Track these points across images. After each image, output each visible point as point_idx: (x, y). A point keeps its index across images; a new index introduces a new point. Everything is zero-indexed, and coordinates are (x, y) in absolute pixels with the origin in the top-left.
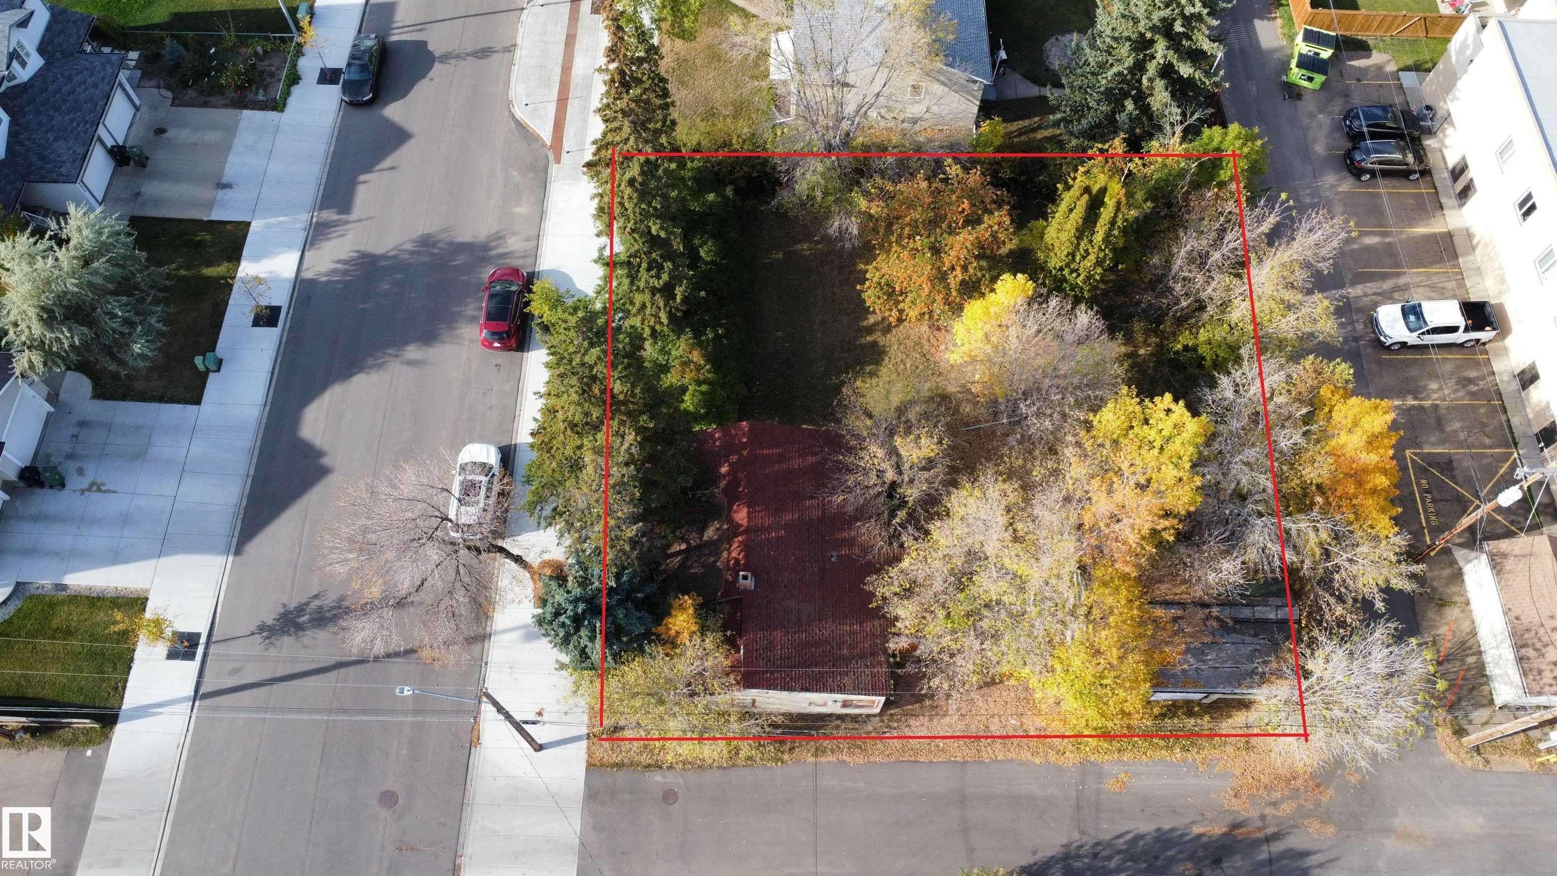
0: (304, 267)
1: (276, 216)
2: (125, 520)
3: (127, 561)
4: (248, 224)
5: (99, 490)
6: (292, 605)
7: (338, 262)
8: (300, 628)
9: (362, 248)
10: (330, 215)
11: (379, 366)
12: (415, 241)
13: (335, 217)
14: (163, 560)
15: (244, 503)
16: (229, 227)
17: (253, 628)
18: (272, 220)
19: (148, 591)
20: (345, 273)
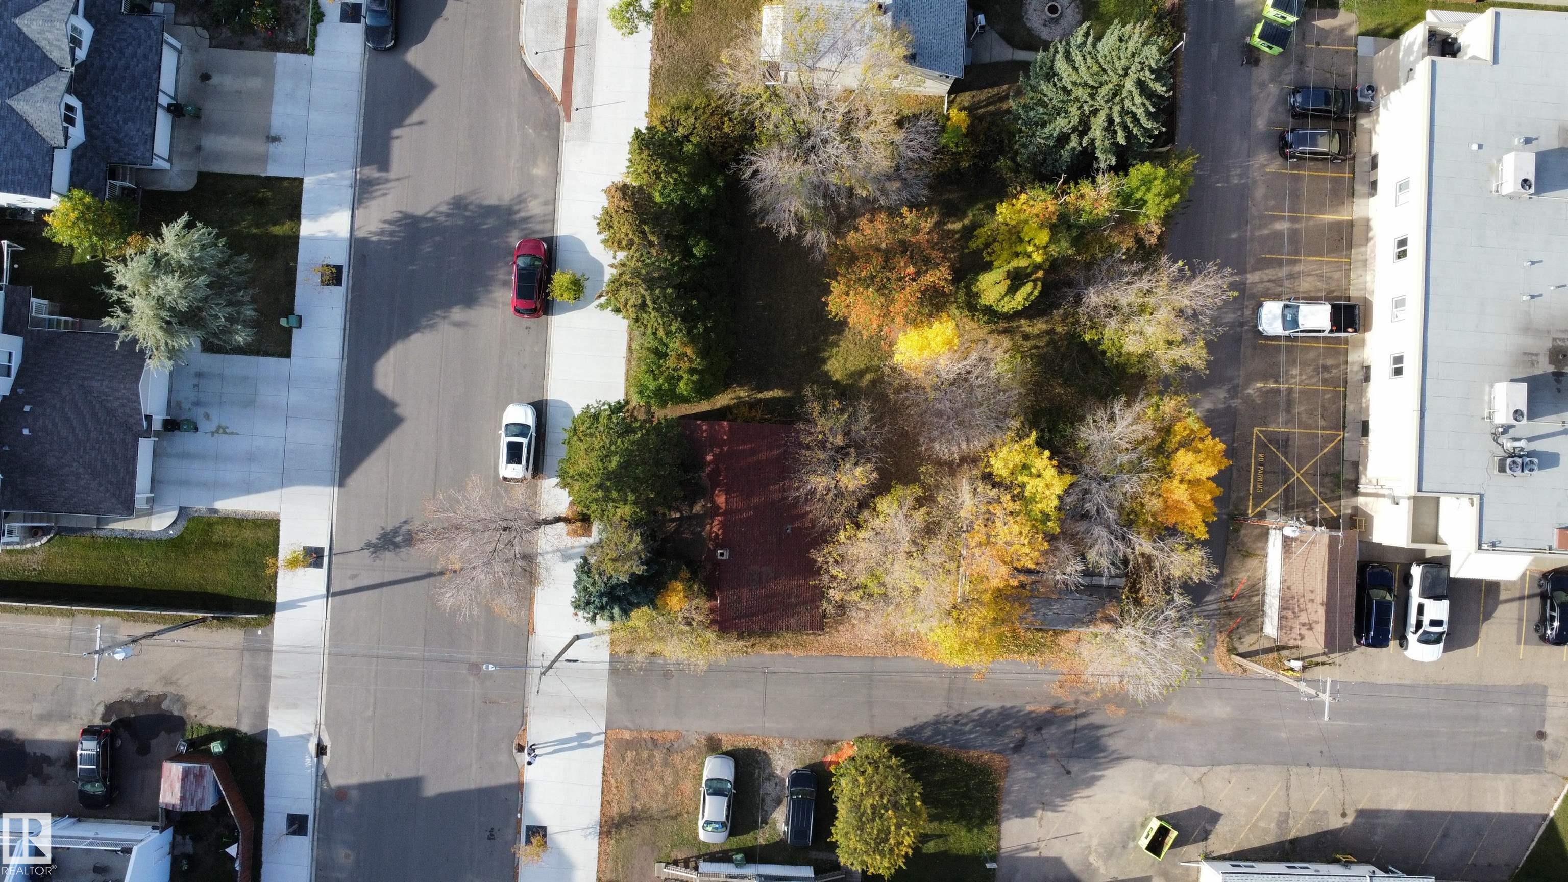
0: (356, 226)
1: (324, 172)
2: (251, 458)
3: (258, 491)
4: (301, 181)
5: (225, 433)
6: (389, 529)
7: (385, 222)
8: (397, 546)
9: (404, 209)
10: (371, 172)
11: (432, 326)
12: (449, 204)
13: (377, 175)
14: (284, 490)
15: (340, 444)
16: (286, 184)
17: (362, 545)
18: (322, 177)
19: (278, 514)
20: (392, 234)
